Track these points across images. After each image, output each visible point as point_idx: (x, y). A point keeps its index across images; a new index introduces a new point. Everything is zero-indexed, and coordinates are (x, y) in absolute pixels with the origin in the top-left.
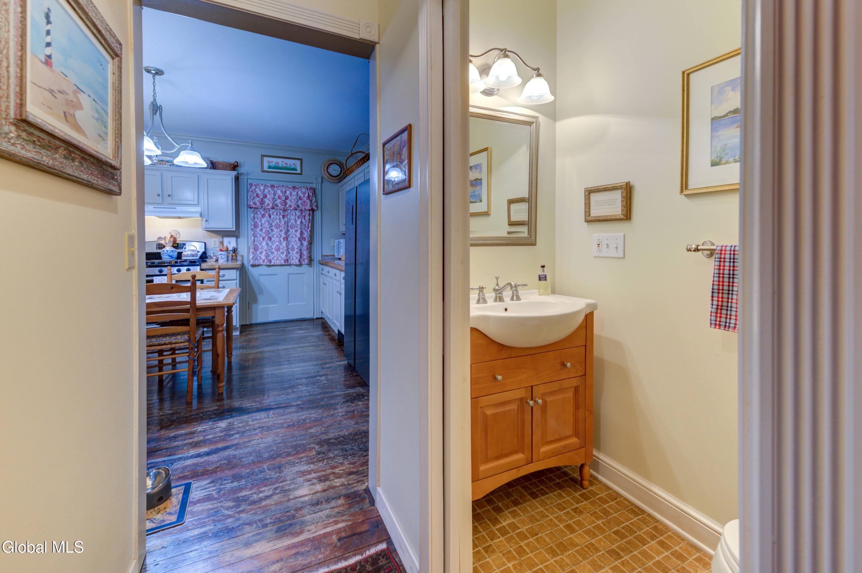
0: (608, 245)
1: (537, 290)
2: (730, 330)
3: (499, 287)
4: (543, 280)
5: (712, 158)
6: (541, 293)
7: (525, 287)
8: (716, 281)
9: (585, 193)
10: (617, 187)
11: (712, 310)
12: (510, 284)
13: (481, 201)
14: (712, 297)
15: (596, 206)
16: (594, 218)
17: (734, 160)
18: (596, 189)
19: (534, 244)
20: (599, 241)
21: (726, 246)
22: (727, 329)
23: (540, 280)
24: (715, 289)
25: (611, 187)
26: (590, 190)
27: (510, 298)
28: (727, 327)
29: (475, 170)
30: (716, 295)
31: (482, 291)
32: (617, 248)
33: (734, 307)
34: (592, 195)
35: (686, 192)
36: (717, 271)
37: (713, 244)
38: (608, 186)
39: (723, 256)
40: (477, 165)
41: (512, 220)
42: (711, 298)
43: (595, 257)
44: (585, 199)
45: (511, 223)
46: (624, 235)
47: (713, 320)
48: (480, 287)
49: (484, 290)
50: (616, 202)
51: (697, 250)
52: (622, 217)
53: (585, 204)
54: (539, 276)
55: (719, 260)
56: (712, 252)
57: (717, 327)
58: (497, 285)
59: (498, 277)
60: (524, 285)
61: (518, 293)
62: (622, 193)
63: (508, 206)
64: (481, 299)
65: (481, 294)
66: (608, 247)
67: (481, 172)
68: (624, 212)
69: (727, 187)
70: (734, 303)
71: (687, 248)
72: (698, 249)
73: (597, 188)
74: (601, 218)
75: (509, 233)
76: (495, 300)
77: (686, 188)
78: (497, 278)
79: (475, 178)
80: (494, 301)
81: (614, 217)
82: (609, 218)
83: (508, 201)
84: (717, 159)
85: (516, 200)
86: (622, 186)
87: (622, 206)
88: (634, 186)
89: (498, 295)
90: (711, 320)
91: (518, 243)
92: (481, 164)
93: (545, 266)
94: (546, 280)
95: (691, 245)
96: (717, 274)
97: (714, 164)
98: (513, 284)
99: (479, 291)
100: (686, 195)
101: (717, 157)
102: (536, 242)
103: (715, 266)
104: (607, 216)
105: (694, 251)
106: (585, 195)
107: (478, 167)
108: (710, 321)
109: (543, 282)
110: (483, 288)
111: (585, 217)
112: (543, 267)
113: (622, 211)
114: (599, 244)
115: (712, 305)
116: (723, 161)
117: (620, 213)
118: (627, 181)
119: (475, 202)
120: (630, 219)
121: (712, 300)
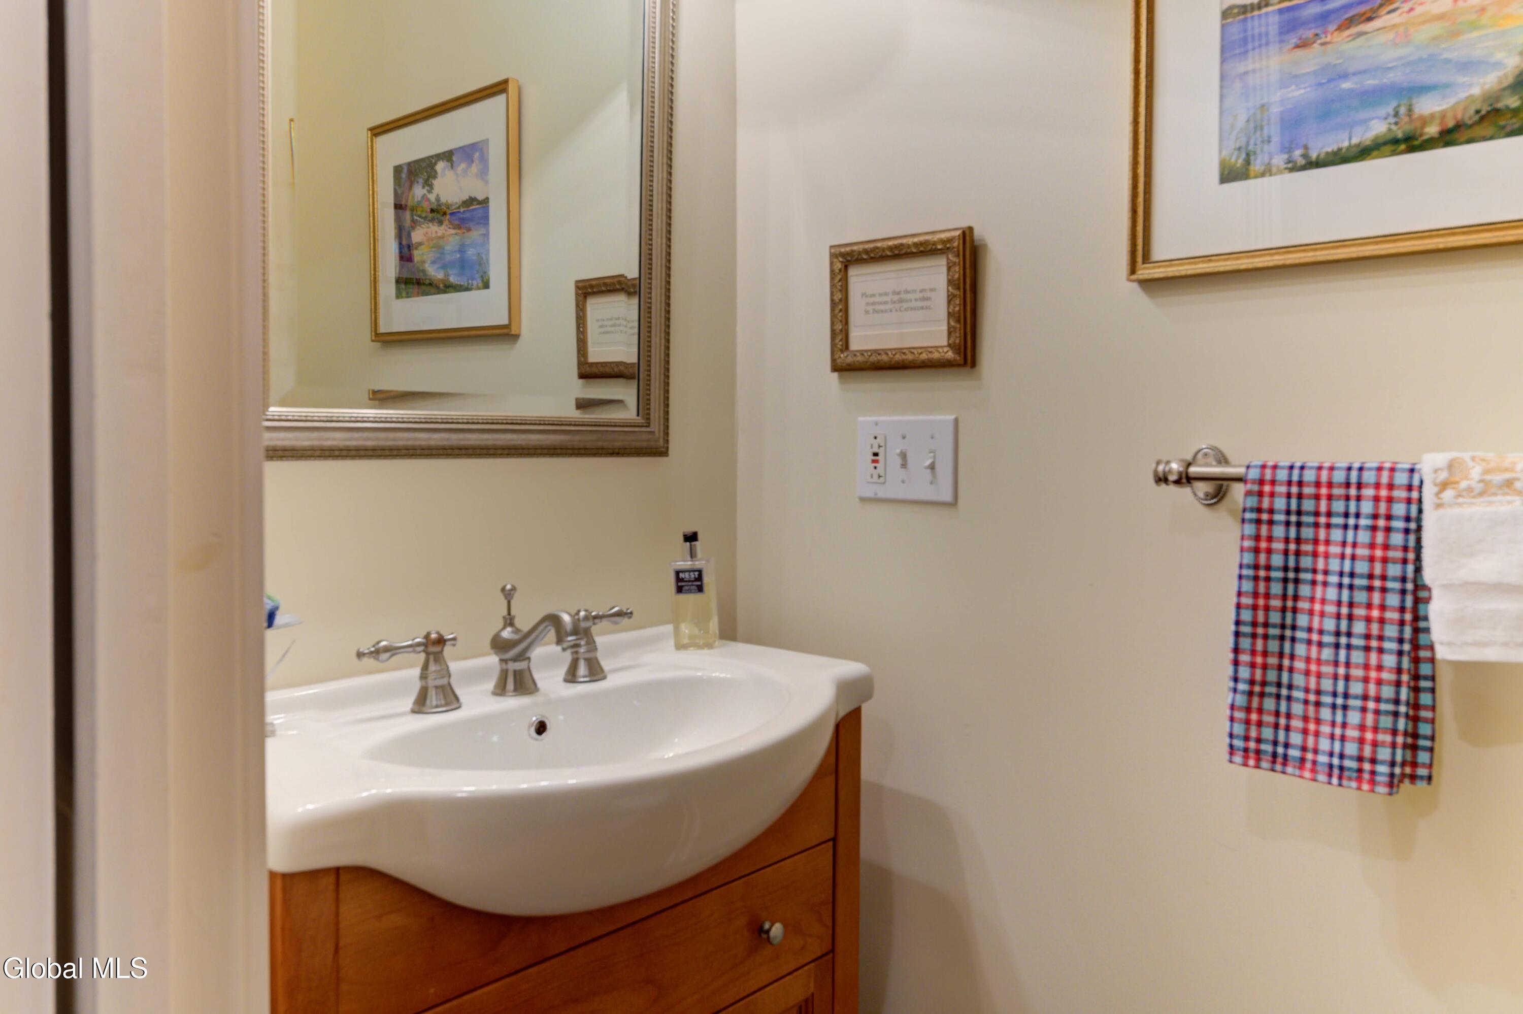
0: (903, 456)
1: (670, 628)
2: (1289, 769)
3: (517, 631)
4: (690, 591)
5: (1224, 153)
6: (686, 641)
7: (625, 621)
8: (1247, 594)
9: (832, 264)
10: (934, 243)
11: (1234, 700)
12: (553, 620)
13: (486, 286)
14: (1236, 650)
15: (867, 312)
16: (860, 358)
17: (1289, 162)
18: (866, 252)
19: (661, 451)
20: (876, 443)
21: (1275, 467)
22: (1278, 767)
23: (680, 590)
24: (1245, 624)
25: (916, 245)
26: (848, 254)
27: (562, 672)
28: (1280, 760)
29: (463, 166)
30: (1245, 643)
31: (438, 657)
32: (932, 467)
33: (1298, 688)
34: (853, 272)
35: (1145, 272)
36: (1248, 558)
37: (1222, 459)
38: (904, 241)
39: (1266, 504)
40: (473, 147)
41: (591, 359)
42: (1231, 656)
43: (863, 500)
44: (833, 286)
45: (588, 370)
46: (956, 421)
47: (1238, 737)
48: (427, 636)
49: (448, 650)
50: (929, 299)
51: (1185, 479)
52: (950, 355)
53: (833, 304)
54: (677, 573)
55: (1254, 516)
56: (1221, 486)
57: (1251, 762)
58: (509, 621)
59: (514, 589)
60: (619, 614)
61: (595, 649)
62: (949, 269)
63: (577, 305)
64: (432, 693)
65: (433, 667)
66: (904, 465)
67: (483, 173)
68: (957, 339)
69: (1268, 258)
70: (1300, 672)
71: (1156, 472)
72: (1191, 475)
73: (871, 245)
74: (884, 358)
75: (583, 405)
76: (501, 690)
77: (1146, 258)
78: (508, 594)
79: (465, 197)
80: (495, 694)
81: (924, 356)
82: (910, 357)
83: (577, 287)
84: (1238, 158)
85: (605, 284)
86: (950, 240)
87: (949, 314)
88: (984, 246)
89: (512, 666)
90: (1231, 736)
91: (600, 444)
92: (486, 142)
93: (700, 536)
94: (700, 589)
95: (1168, 462)
96: (1249, 567)
97: (1229, 175)
98: (566, 618)
99: (422, 656)
100: (1148, 284)
101: (1239, 149)
102: (667, 441)
103: (1243, 538)
104: (901, 351)
105: (1178, 482)
106: (832, 272)
107: (477, 155)
108: (1228, 740)
109: (690, 599)
110: (441, 641)
111: (833, 353)
112: (691, 538)
113: (950, 334)
114: (876, 454)
115: (1236, 679)
116: (1257, 166)
117: (944, 342)
118: (965, 224)
119: (467, 289)
120: (974, 364)
121: (1236, 663)
